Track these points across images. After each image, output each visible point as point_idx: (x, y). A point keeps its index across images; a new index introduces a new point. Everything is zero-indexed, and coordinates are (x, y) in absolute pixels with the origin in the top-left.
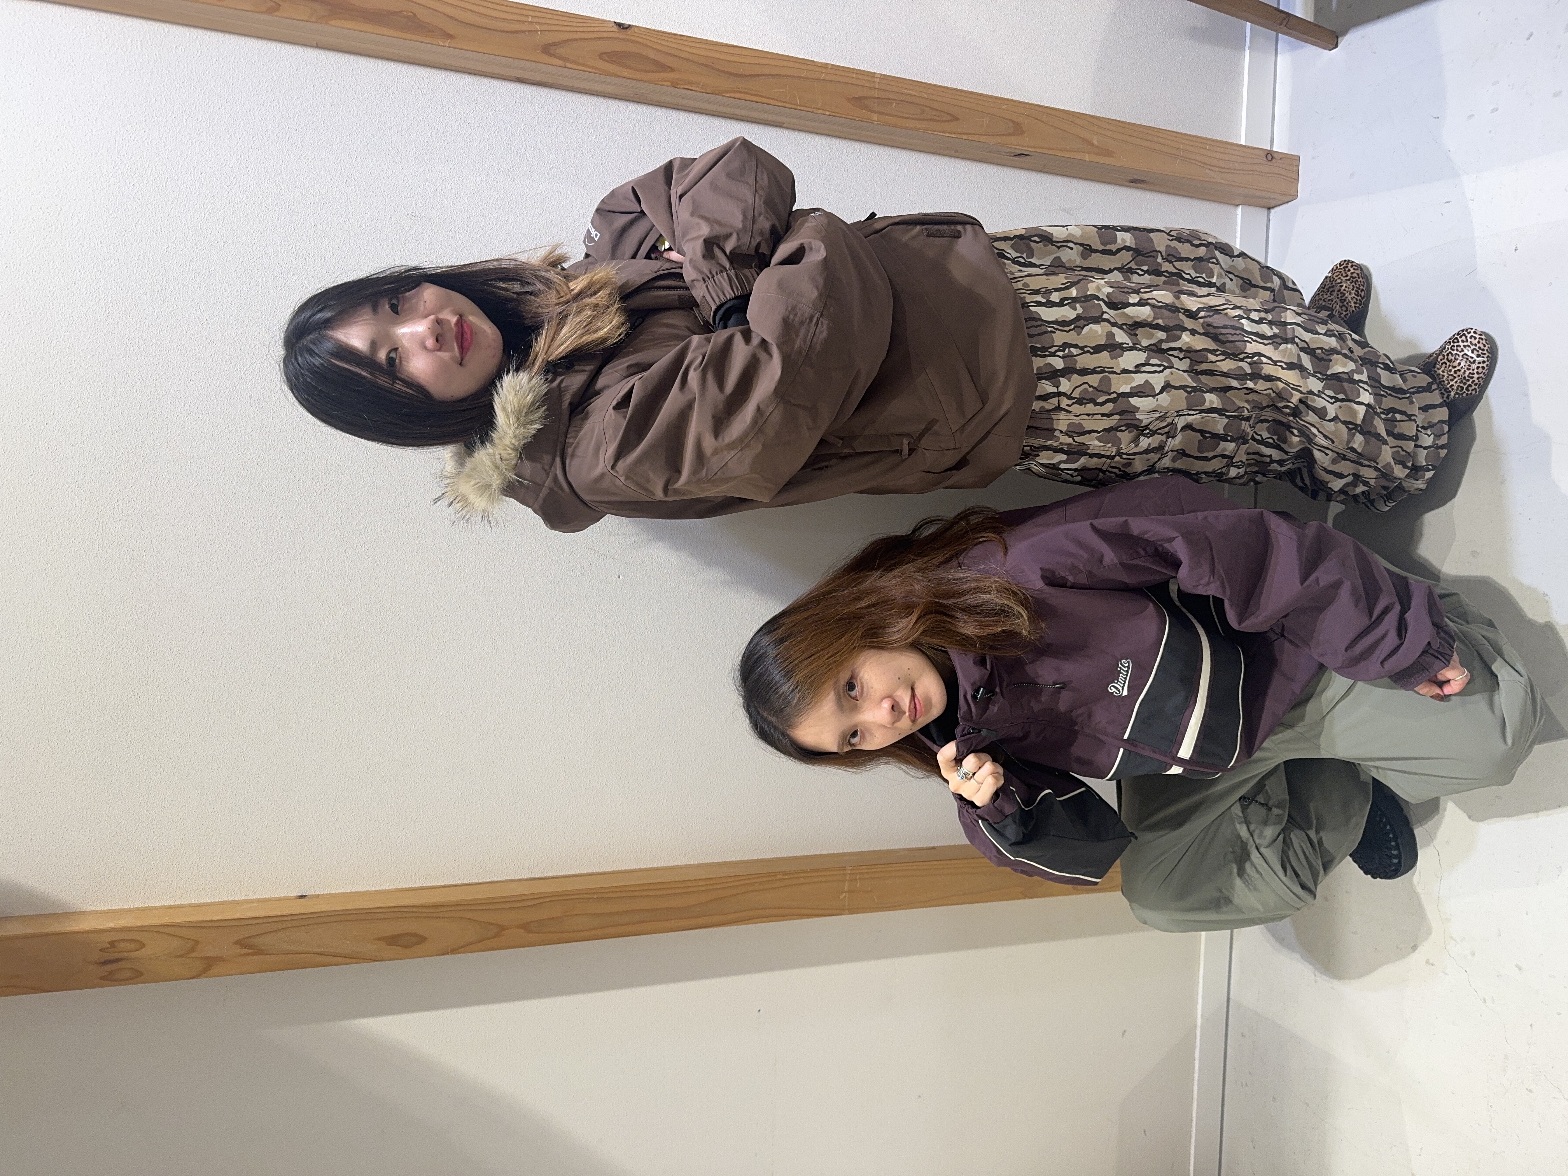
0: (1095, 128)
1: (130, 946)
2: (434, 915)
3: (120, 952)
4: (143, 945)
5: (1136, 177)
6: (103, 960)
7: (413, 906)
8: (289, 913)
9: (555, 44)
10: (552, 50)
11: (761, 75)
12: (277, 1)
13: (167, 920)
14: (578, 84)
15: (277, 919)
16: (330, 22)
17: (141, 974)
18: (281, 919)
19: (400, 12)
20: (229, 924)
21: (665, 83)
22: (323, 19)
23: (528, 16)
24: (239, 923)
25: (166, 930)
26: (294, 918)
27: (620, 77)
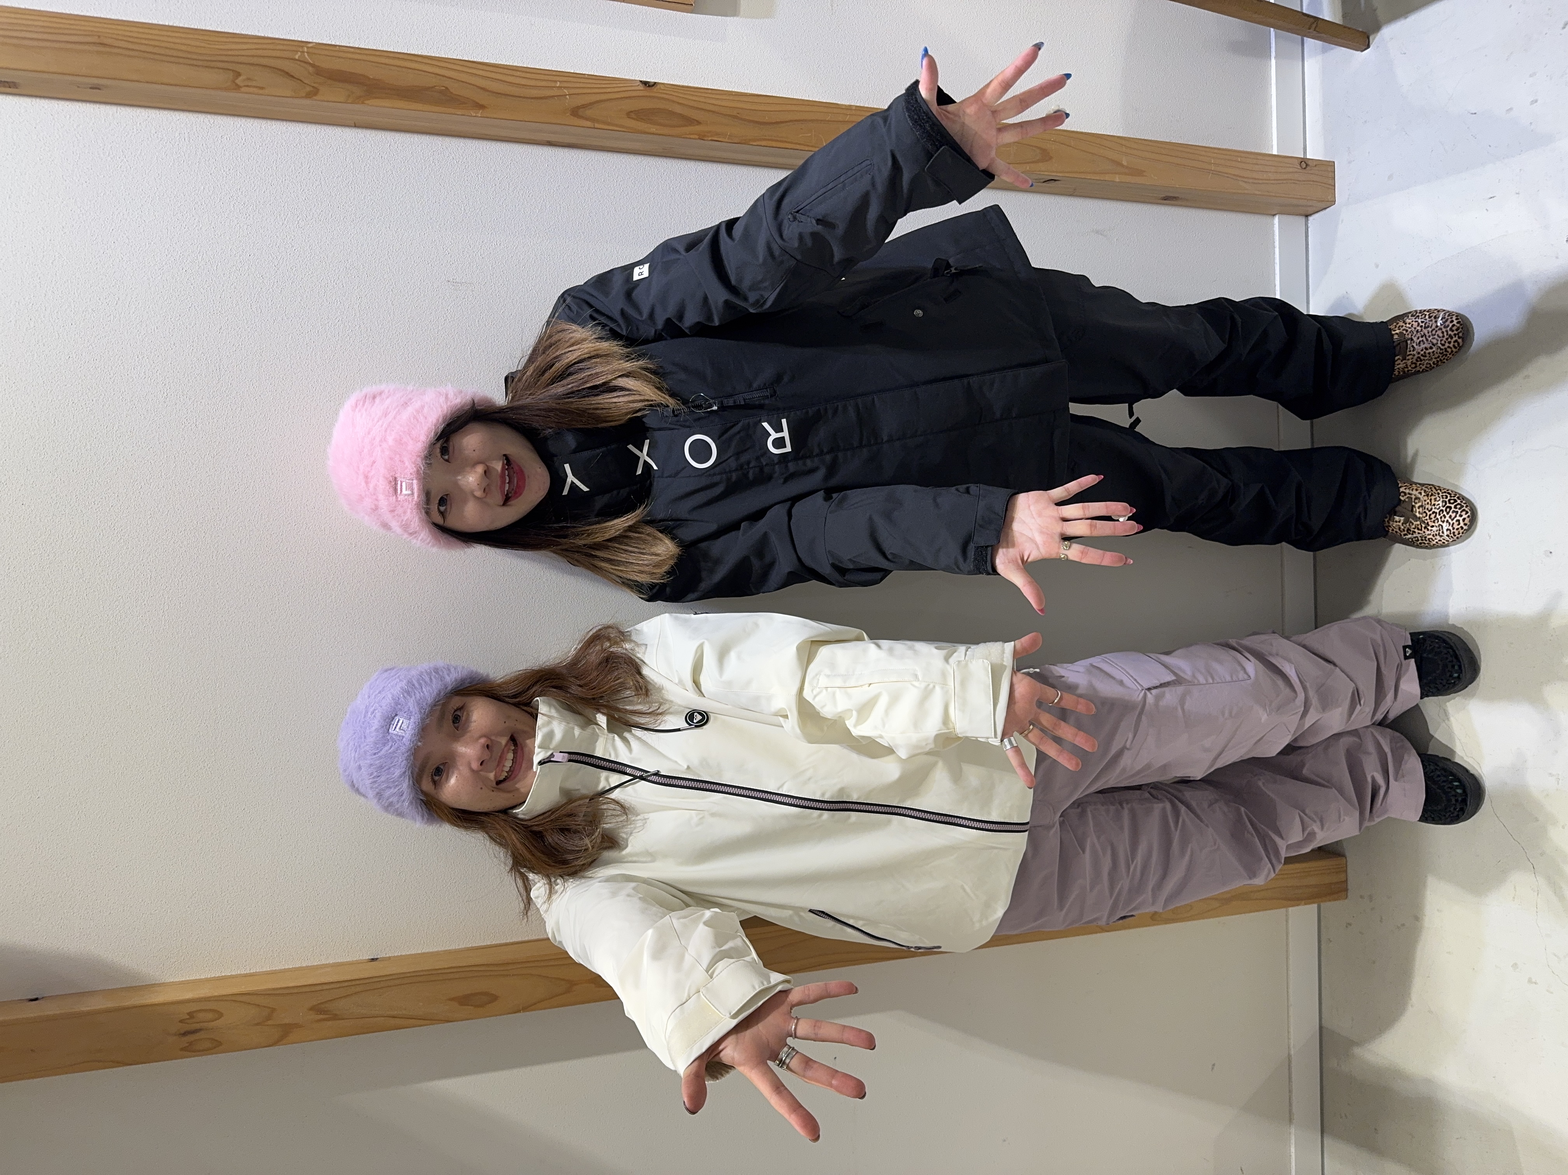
0: (1123, 149)
1: (210, 1016)
2: (505, 973)
3: (199, 1022)
4: (221, 1015)
5: (1169, 194)
6: (182, 1031)
7: (483, 965)
8: (362, 976)
9: (584, 106)
10: (581, 112)
11: (786, 122)
12: (314, 85)
13: (243, 989)
14: (608, 143)
15: (350, 983)
16: (366, 102)
17: (220, 1044)
18: (354, 983)
19: (432, 87)
20: (304, 990)
21: (692, 136)
22: (359, 100)
23: (556, 82)
24: (313, 989)
25: (243, 999)
26: (367, 981)
27: (649, 134)
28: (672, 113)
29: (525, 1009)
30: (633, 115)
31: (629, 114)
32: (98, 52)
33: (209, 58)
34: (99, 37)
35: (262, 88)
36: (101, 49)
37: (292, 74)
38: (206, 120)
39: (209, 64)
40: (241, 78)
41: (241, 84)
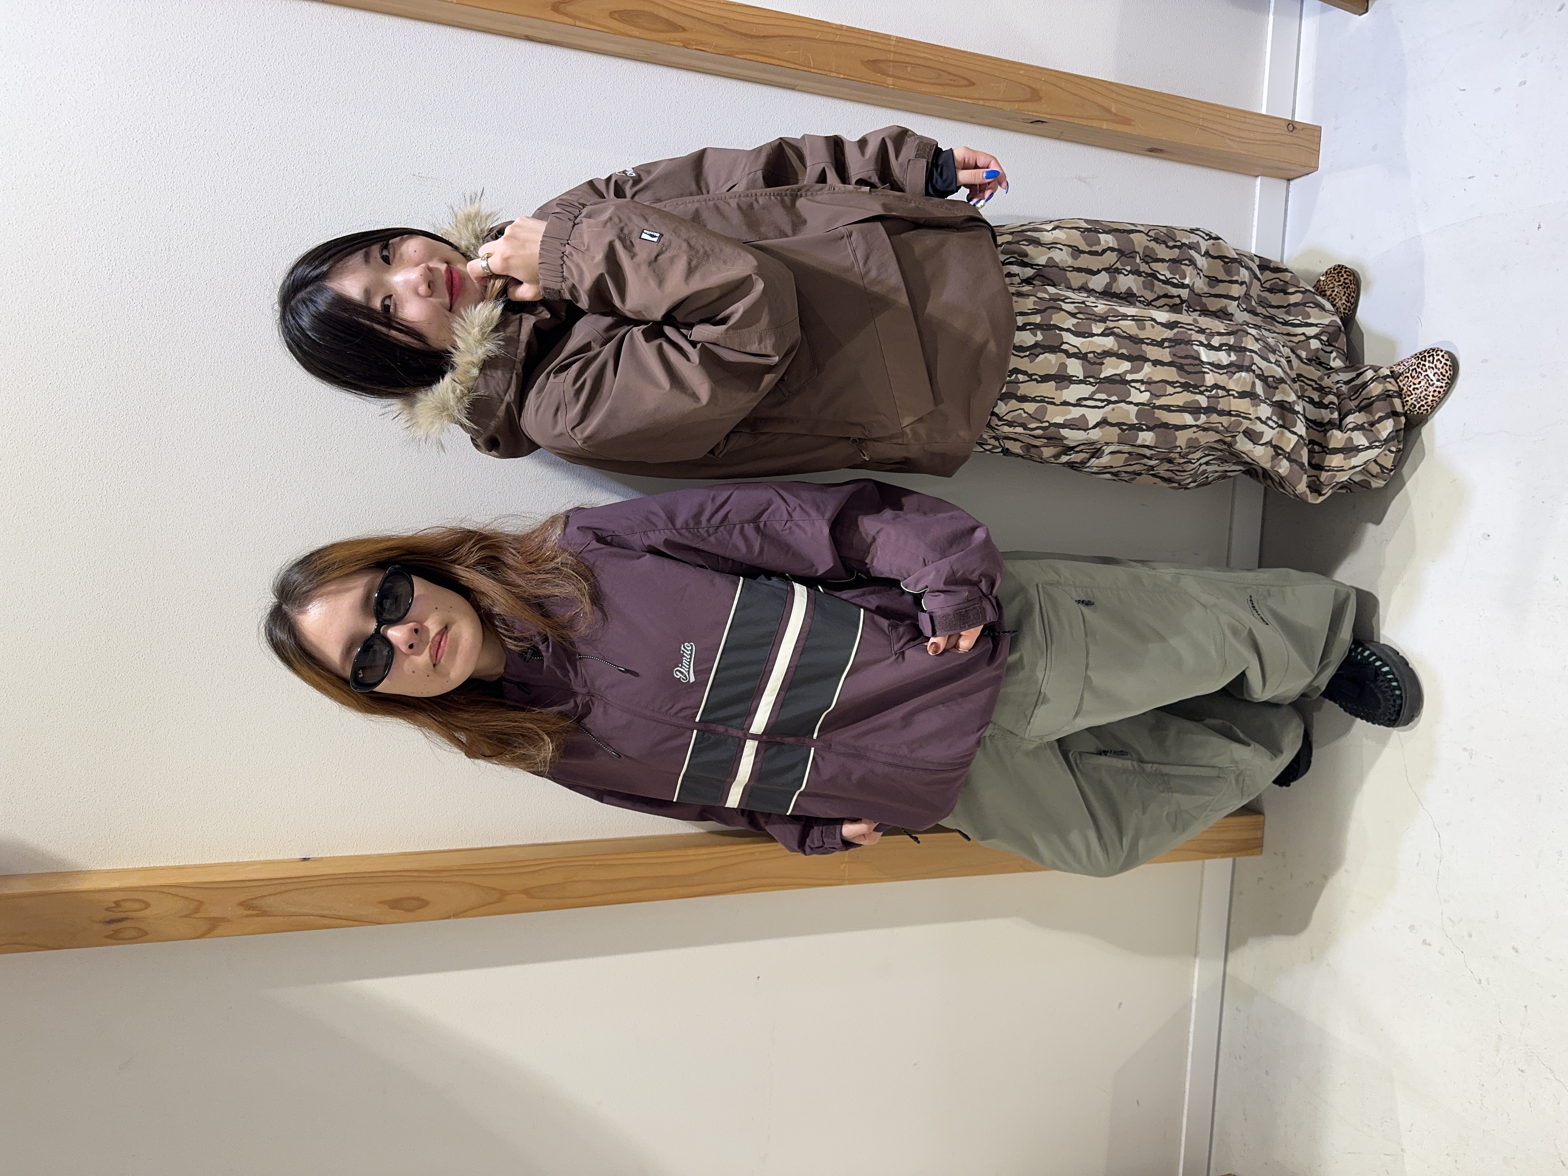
0: (1114, 96)
1: (137, 906)
2: (438, 879)
3: (124, 912)
4: (147, 905)
5: (1154, 146)
6: (108, 920)
7: (416, 871)
8: (293, 875)
9: (566, 2)
10: (562, 7)
11: (774, 37)
13: (171, 881)
14: (586, 43)
15: (281, 881)
17: (146, 934)
18: (285, 881)
20: (235, 885)
21: (676, 43)
24: (243, 885)
25: (171, 890)
26: (296, 880)
27: (631, 36)
28: (658, 17)
29: (456, 915)
30: (616, 16)
31: (612, 14)
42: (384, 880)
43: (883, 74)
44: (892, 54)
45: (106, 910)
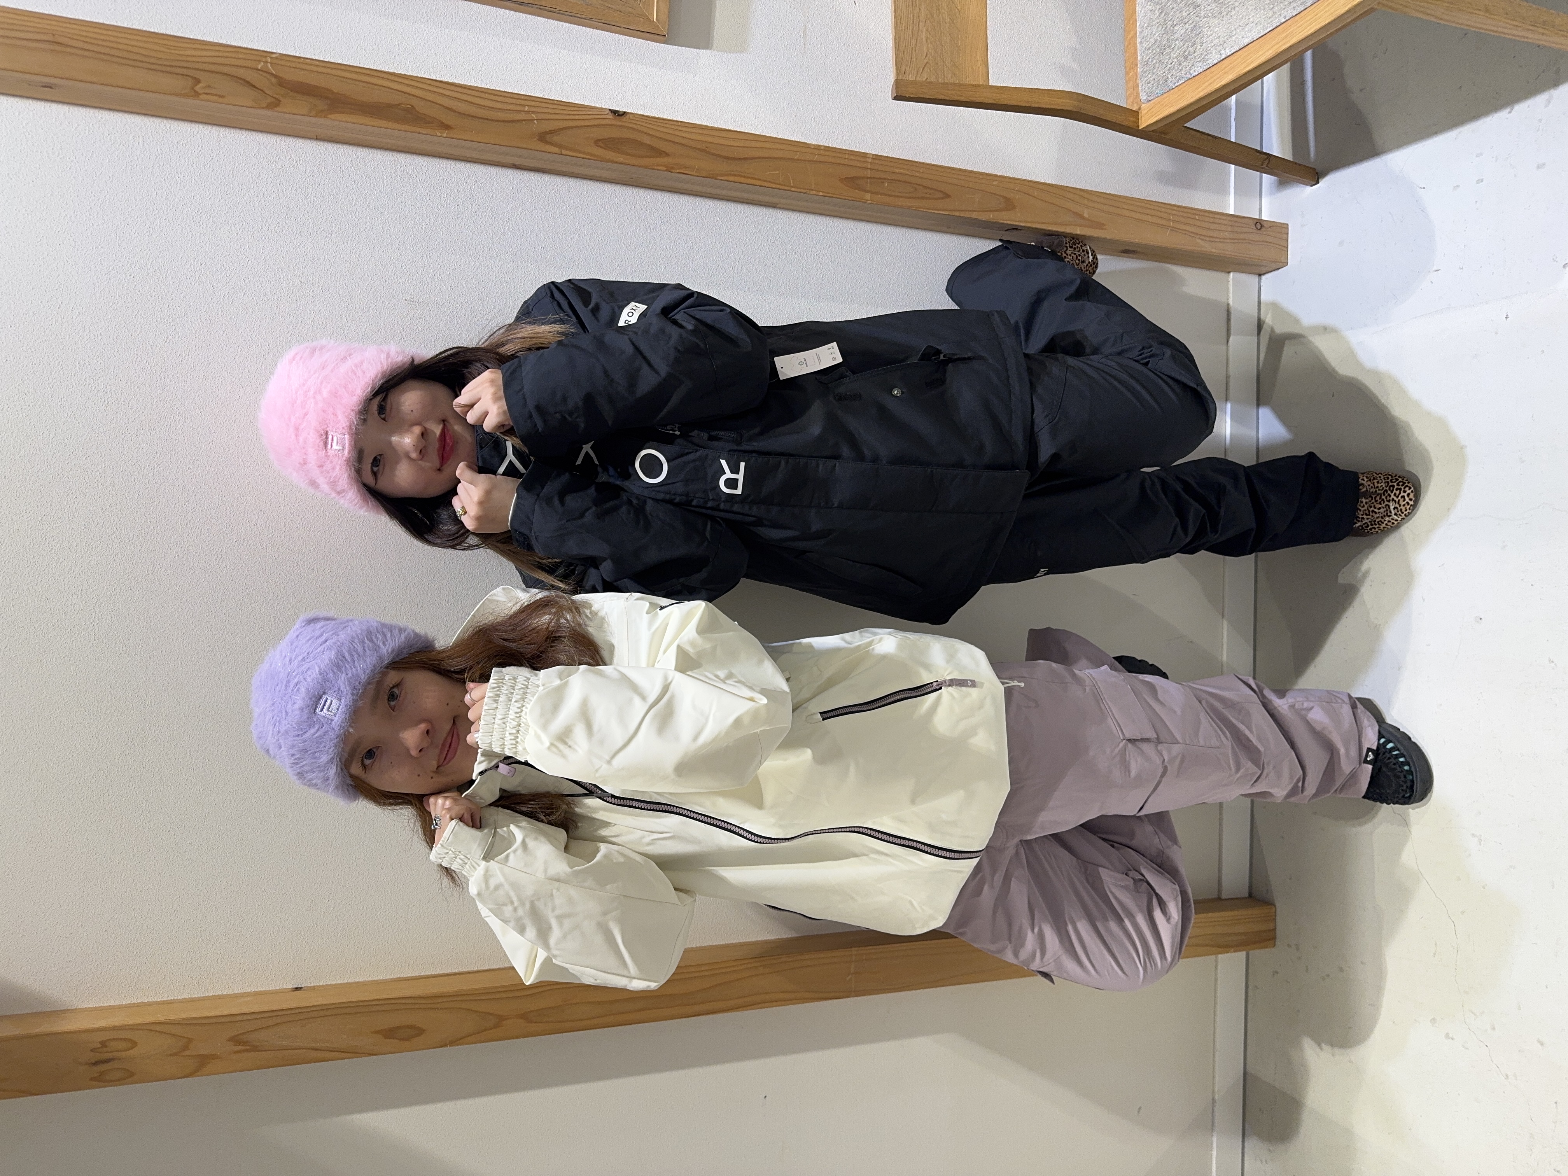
0: (1086, 202)
1: (122, 1045)
2: (433, 1006)
3: (111, 1052)
4: (134, 1044)
5: (1127, 248)
6: (93, 1061)
7: (412, 998)
8: (285, 1007)
9: (551, 132)
10: (548, 138)
11: (754, 158)
12: (277, 96)
13: (160, 1018)
14: (573, 170)
15: (272, 1014)
16: (329, 116)
17: (132, 1074)
18: (276, 1014)
19: (399, 105)
20: (223, 1020)
21: (660, 168)
22: (321, 114)
23: (524, 106)
24: (234, 1019)
25: (159, 1028)
26: (289, 1012)
27: (616, 162)
28: (641, 144)
29: (452, 1043)
30: (601, 143)
31: (597, 142)
32: (53, 51)
33: (168, 63)
34: (53, 35)
35: (221, 96)
36: (57, 48)
37: (254, 84)
38: (162, 125)
39: (168, 69)
40: (201, 85)
41: (200, 92)
42: (377, 1008)
43: (860, 189)
44: (869, 171)
45: (92, 1050)
